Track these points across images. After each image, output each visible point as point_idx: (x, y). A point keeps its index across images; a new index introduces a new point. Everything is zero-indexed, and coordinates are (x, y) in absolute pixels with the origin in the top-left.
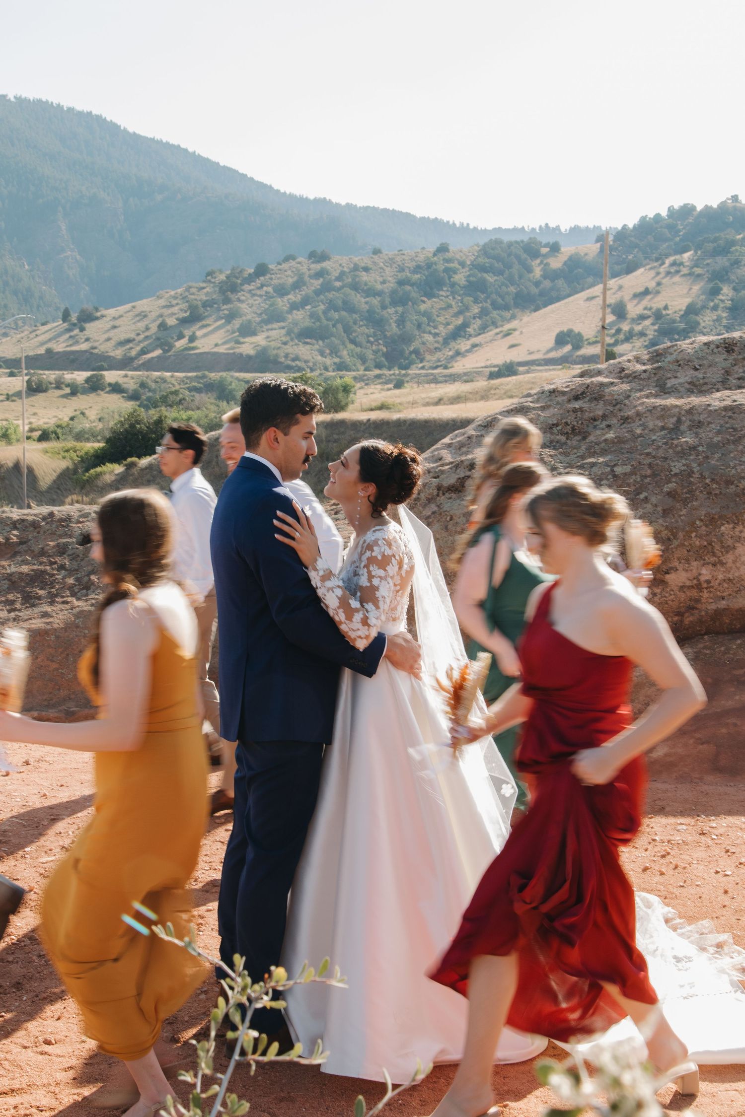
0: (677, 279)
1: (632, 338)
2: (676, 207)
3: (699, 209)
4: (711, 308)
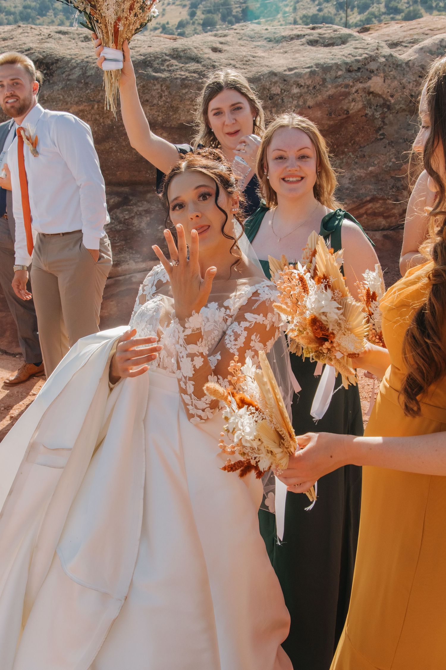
0: (173, 7)
4: (191, 24)
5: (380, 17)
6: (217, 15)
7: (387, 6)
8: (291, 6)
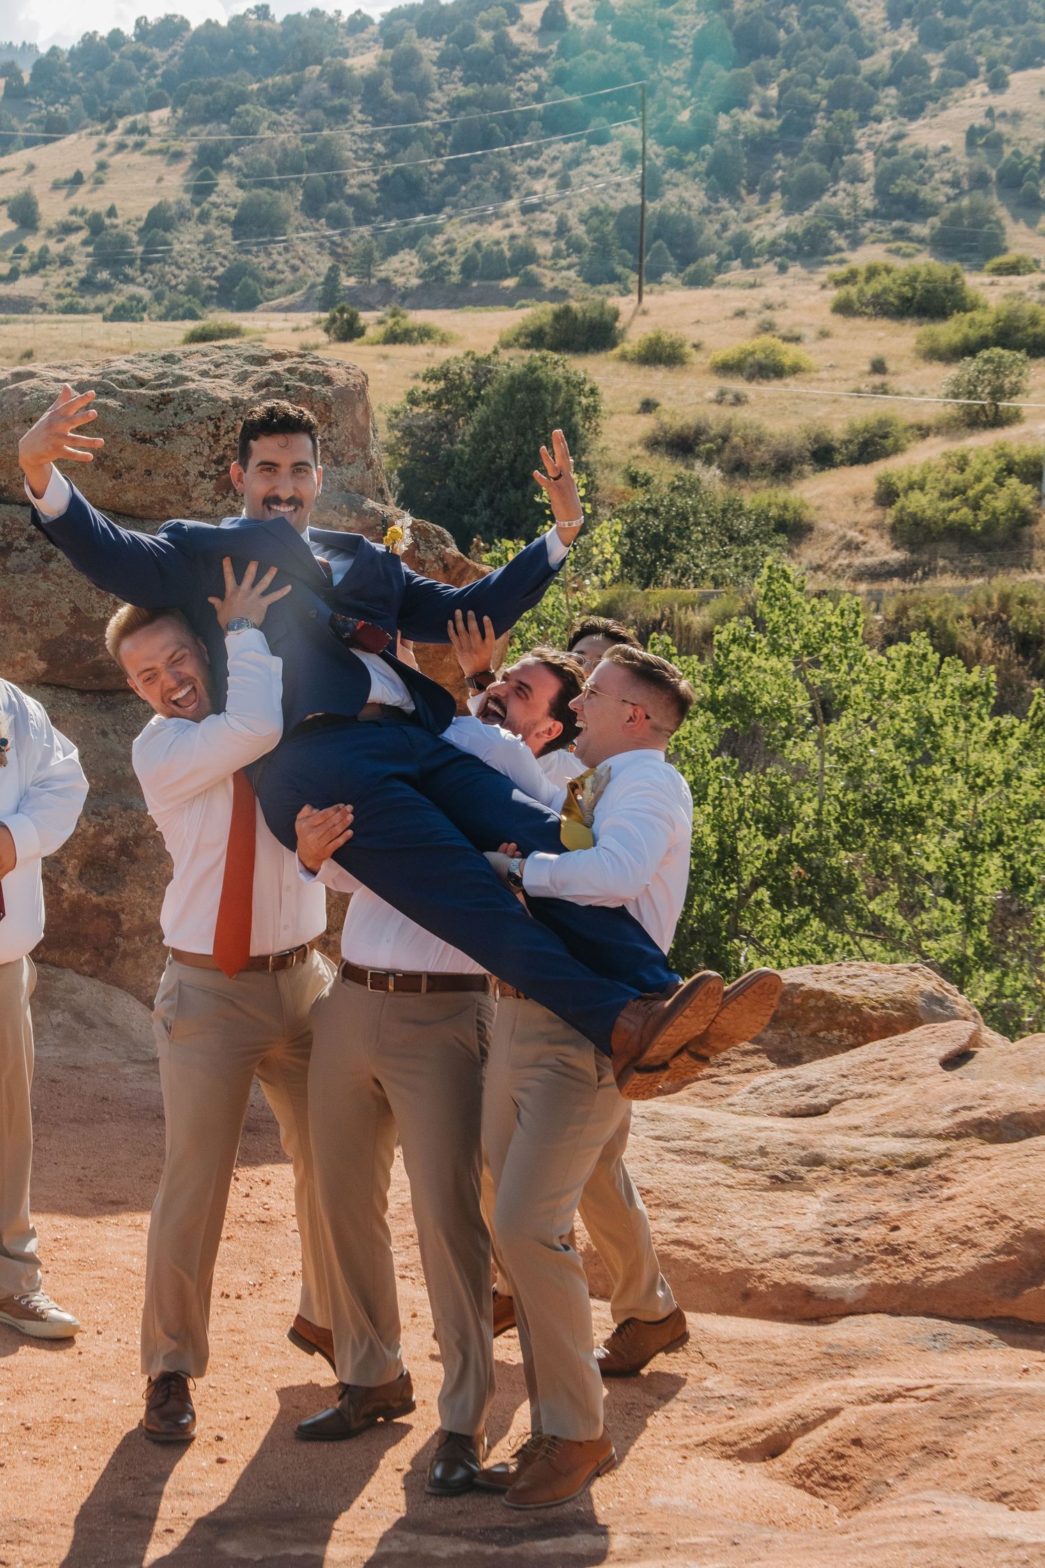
0: (136, 158)
1: (44, 267)
2: (152, 19)
3: (194, 25)
4: (194, 219)
5: (857, 228)
6: (291, 192)
7: (880, 191)
8: (551, 176)
